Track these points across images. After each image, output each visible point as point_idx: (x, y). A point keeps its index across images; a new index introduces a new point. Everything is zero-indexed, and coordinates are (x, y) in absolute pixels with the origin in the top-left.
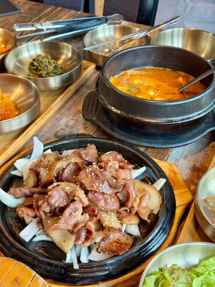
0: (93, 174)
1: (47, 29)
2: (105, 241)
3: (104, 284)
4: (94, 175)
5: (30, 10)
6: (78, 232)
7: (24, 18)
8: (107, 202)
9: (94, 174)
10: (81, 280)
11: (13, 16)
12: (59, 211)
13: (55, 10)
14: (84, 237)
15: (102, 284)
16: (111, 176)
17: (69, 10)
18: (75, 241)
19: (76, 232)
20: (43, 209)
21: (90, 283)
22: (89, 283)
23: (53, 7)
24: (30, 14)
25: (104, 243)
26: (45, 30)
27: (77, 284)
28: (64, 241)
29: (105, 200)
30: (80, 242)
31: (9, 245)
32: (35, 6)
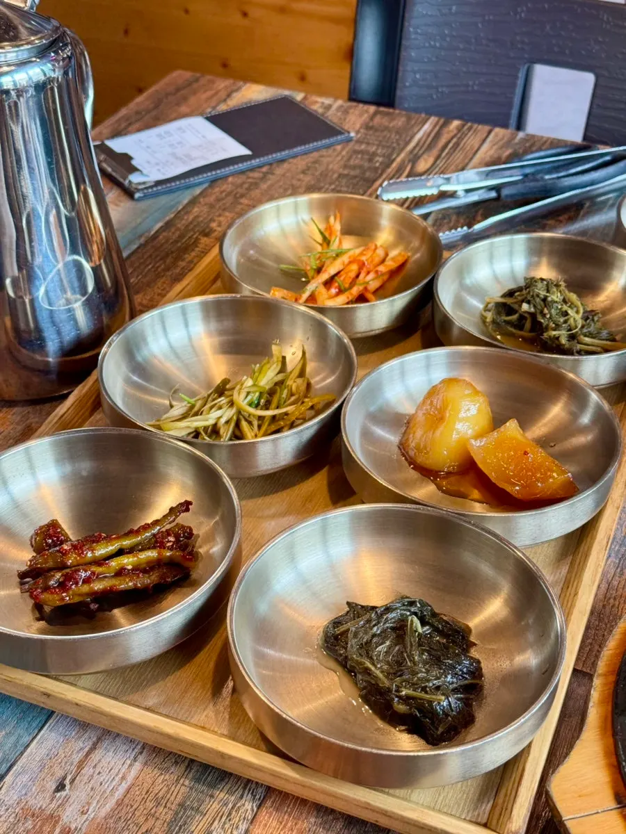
1: (468, 191)
5: (371, 132)
7: (366, 157)
11: (330, 151)
13: (445, 130)
17: (487, 128)
23: (433, 119)
24: (376, 143)
26: (461, 193)
32: (378, 119)
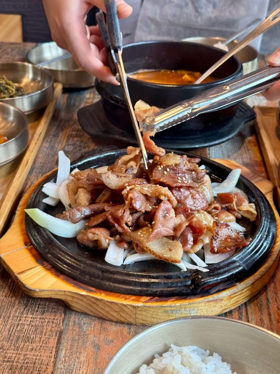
0: (168, 170)
2: (216, 240)
3: (241, 284)
4: (170, 171)
6: (182, 236)
8: (195, 198)
9: (170, 169)
10: (212, 288)
12: (144, 220)
14: (192, 239)
15: (239, 285)
16: (186, 170)
18: (183, 246)
19: (180, 237)
20: (127, 219)
21: (226, 287)
22: (224, 287)
25: (216, 242)
27: (212, 293)
28: (170, 250)
29: (192, 197)
30: (189, 246)
31: (100, 273)
